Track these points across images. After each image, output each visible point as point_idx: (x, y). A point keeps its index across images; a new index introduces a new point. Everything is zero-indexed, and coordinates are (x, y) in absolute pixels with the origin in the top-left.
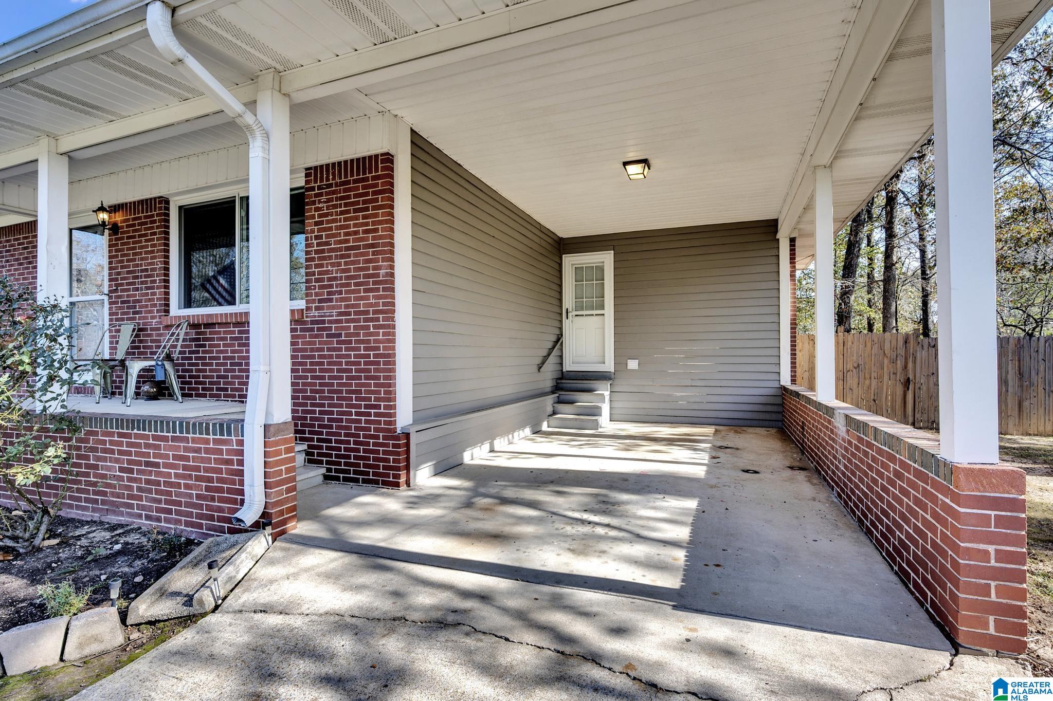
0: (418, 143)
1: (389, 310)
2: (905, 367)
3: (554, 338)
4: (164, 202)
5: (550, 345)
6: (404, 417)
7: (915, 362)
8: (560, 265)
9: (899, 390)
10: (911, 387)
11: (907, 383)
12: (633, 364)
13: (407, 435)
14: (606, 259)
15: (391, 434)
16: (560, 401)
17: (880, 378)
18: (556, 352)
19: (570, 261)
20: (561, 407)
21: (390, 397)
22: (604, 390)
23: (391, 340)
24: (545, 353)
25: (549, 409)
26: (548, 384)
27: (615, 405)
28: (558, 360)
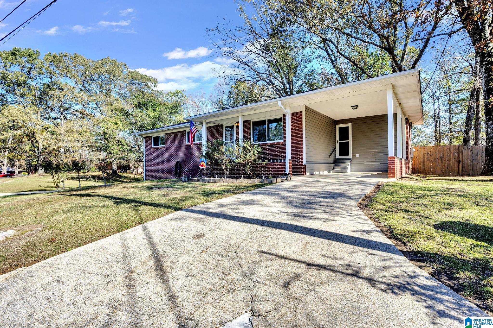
0: (306, 108)
1: (302, 141)
2: (459, 156)
3: (333, 149)
4: (250, 121)
5: (332, 150)
6: (304, 162)
7: (462, 155)
8: (335, 128)
9: (456, 164)
10: (461, 163)
11: (459, 162)
12: (358, 156)
13: (305, 165)
14: (350, 125)
15: (302, 165)
16: (335, 166)
17: (449, 160)
18: (334, 153)
19: (338, 126)
20: (336, 167)
21: (302, 158)
22: (349, 163)
23: (302, 147)
24: (331, 153)
25: (333, 168)
26: (332, 161)
27: (352, 167)
28: (334, 155)
